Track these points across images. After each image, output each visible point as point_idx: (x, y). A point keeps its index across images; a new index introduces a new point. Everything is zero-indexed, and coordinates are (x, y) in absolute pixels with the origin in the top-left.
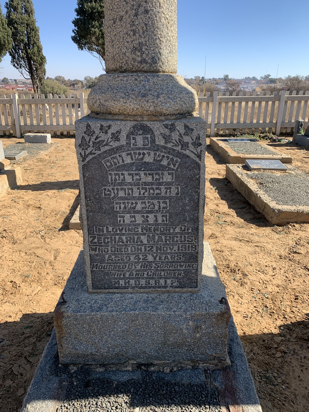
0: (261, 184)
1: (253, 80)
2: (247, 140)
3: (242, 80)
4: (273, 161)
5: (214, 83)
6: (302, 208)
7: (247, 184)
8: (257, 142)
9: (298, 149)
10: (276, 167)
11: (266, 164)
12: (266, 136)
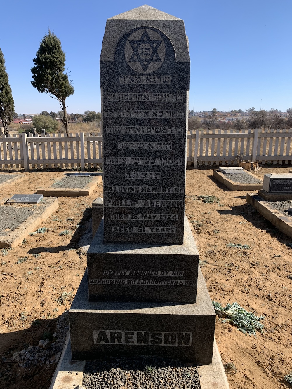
1: (239, 113)
5: (203, 115)
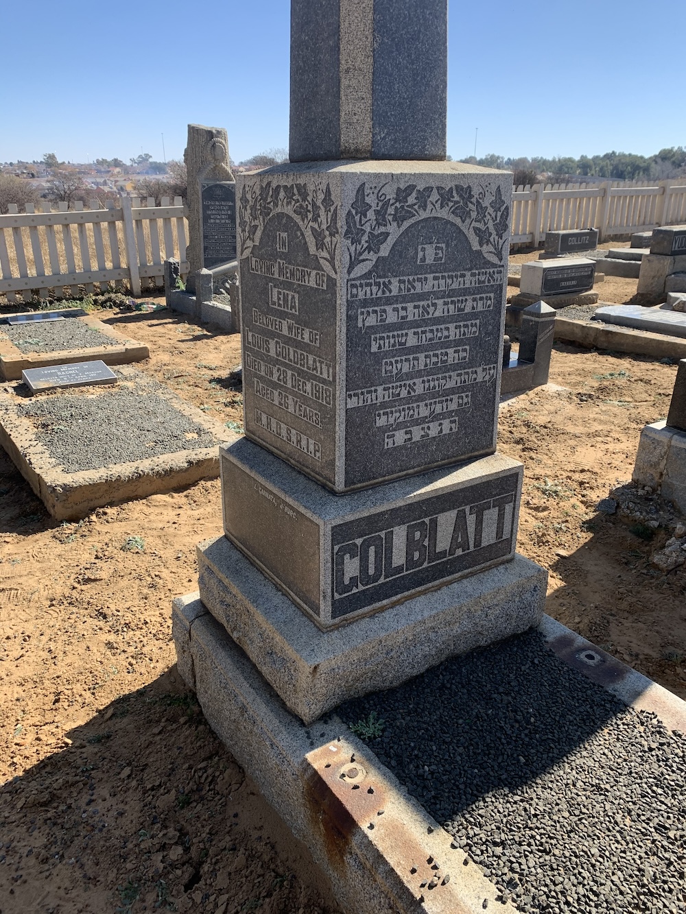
0: (45, 426)
1: (116, 166)
2: (58, 316)
3: (90, 165)
4: (85, 365)
5: (23, 173)
6: (119, 470)
7: (9, 433)
8: (82, 318)
9: (172, 323)
10: (93, 377)
11: (70, 374)
12: (110, 299)
